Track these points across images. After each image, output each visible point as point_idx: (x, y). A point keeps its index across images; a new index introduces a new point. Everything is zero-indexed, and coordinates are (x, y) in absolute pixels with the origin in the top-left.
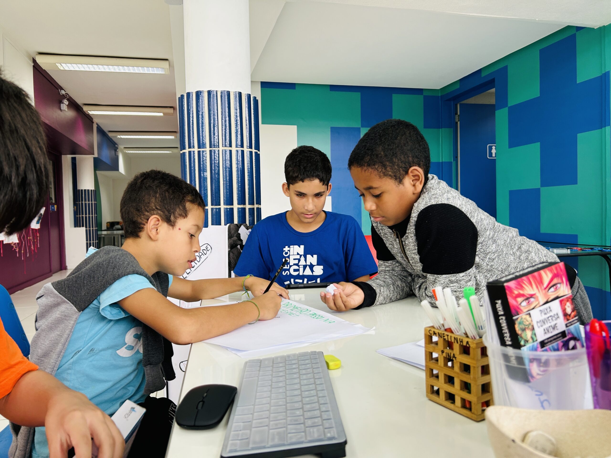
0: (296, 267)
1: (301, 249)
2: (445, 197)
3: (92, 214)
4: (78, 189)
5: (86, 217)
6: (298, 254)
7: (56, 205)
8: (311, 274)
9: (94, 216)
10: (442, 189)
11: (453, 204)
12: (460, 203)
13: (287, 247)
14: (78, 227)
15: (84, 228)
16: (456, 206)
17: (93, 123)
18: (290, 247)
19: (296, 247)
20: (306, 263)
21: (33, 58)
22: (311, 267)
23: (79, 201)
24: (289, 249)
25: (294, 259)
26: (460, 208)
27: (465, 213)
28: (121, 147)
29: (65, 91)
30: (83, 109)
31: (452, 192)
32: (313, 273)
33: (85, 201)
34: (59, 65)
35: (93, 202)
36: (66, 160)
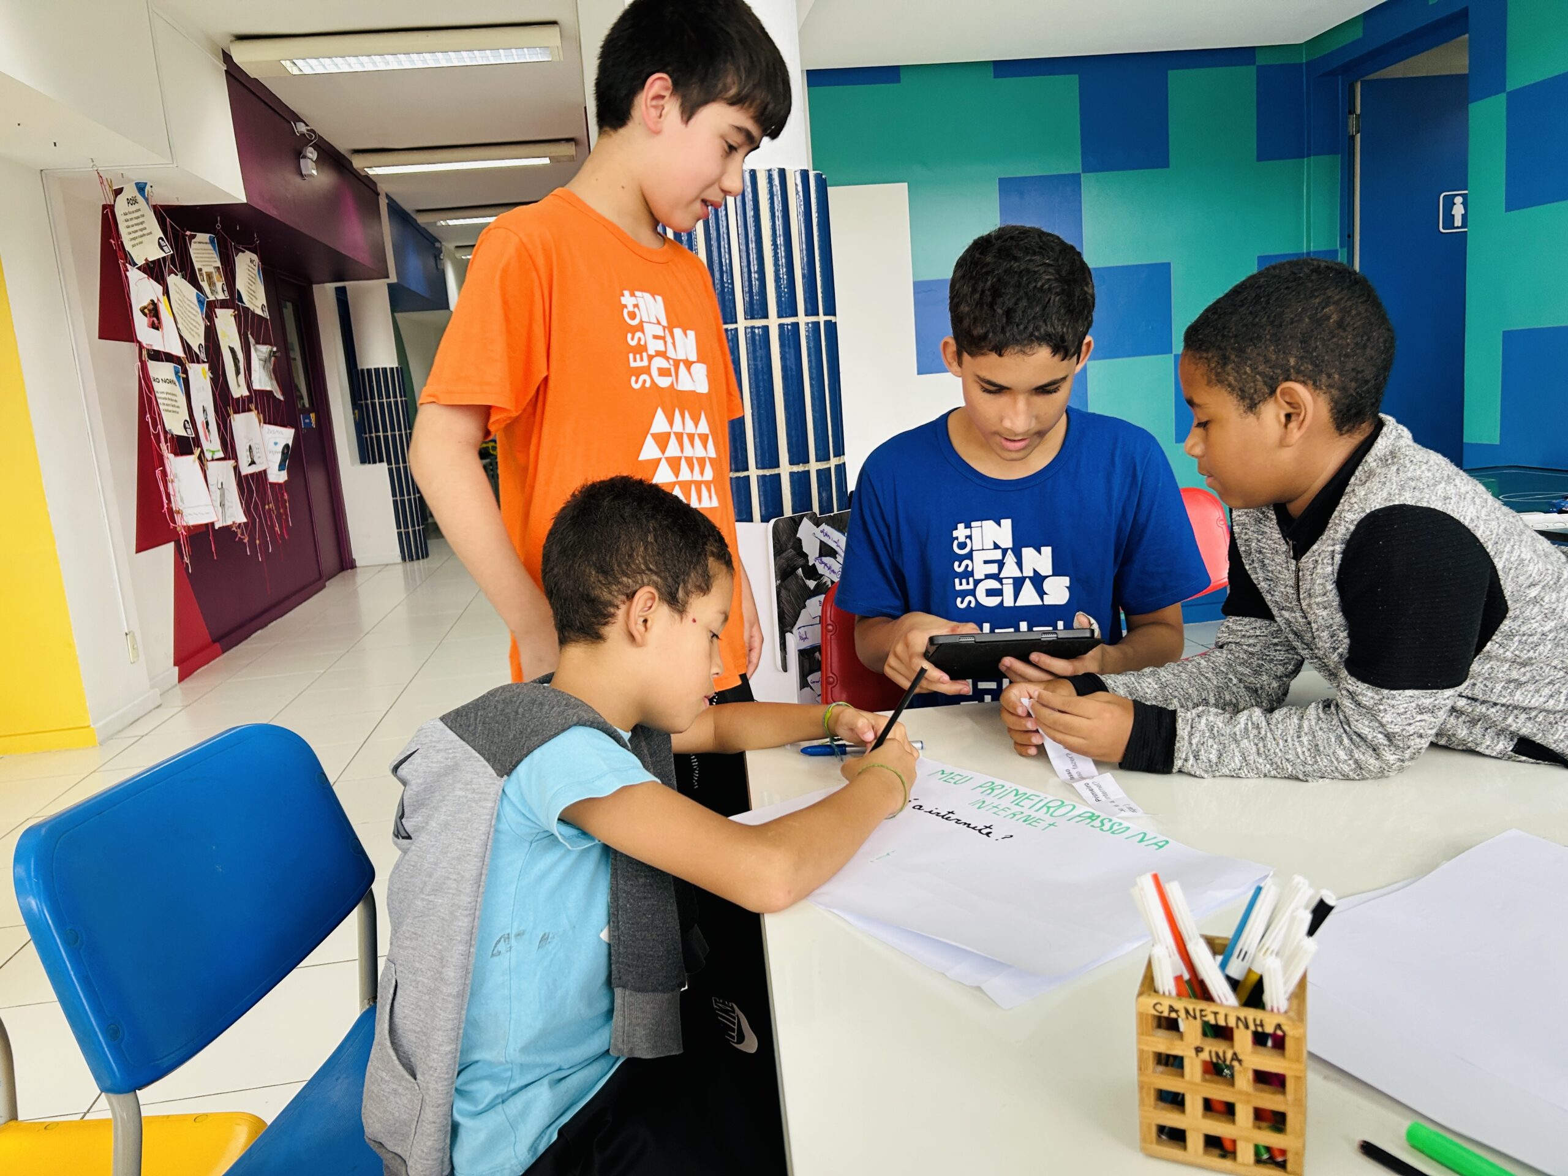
0: (993, 584)
1: (1002, 532)
2: (1439, 493)
3: (400, 430)
4: (359, 368)
5: (386, 438)
6: (996, 546)
7: (312, 412)
8: (1039, 602)
9: (403, 432)
10: (1436, 467)
11: (1456, 516)
12: (1475, 513)
13: (961, 526)
14: (369, 463)
15: (383, 467)
16: (1462, 520)
17: (378, 194)
18: (971, 527)
19: (989, 525)
20: (1022, 572)
21: (223, 51)
22: (1038, 581)
23: (366, 399)
24: (967, 532)
25: (986, 562)
26: (1470, 527)
27: (1482, 541)
28: (449, 246)
29: (307, 125)
30: (351, 163)
31: (1457, 481)
32: (1042, 600)
33: (379, 399)
34: (287, 64)
35: (399, 399)
36: (324, 295)
